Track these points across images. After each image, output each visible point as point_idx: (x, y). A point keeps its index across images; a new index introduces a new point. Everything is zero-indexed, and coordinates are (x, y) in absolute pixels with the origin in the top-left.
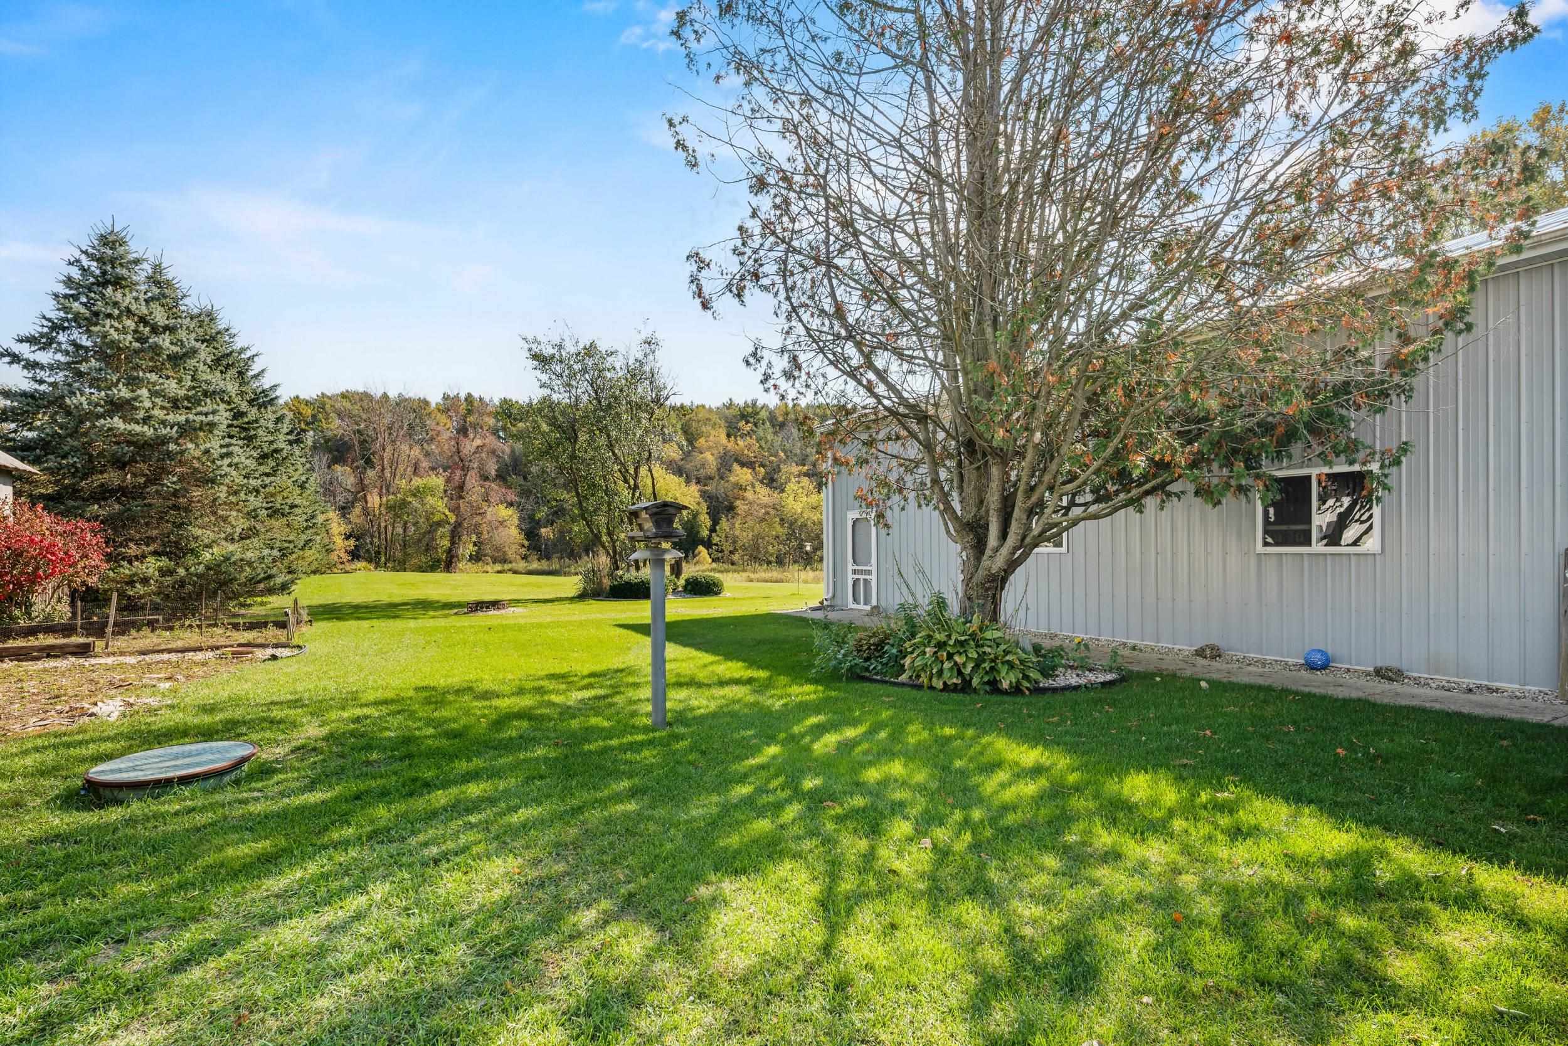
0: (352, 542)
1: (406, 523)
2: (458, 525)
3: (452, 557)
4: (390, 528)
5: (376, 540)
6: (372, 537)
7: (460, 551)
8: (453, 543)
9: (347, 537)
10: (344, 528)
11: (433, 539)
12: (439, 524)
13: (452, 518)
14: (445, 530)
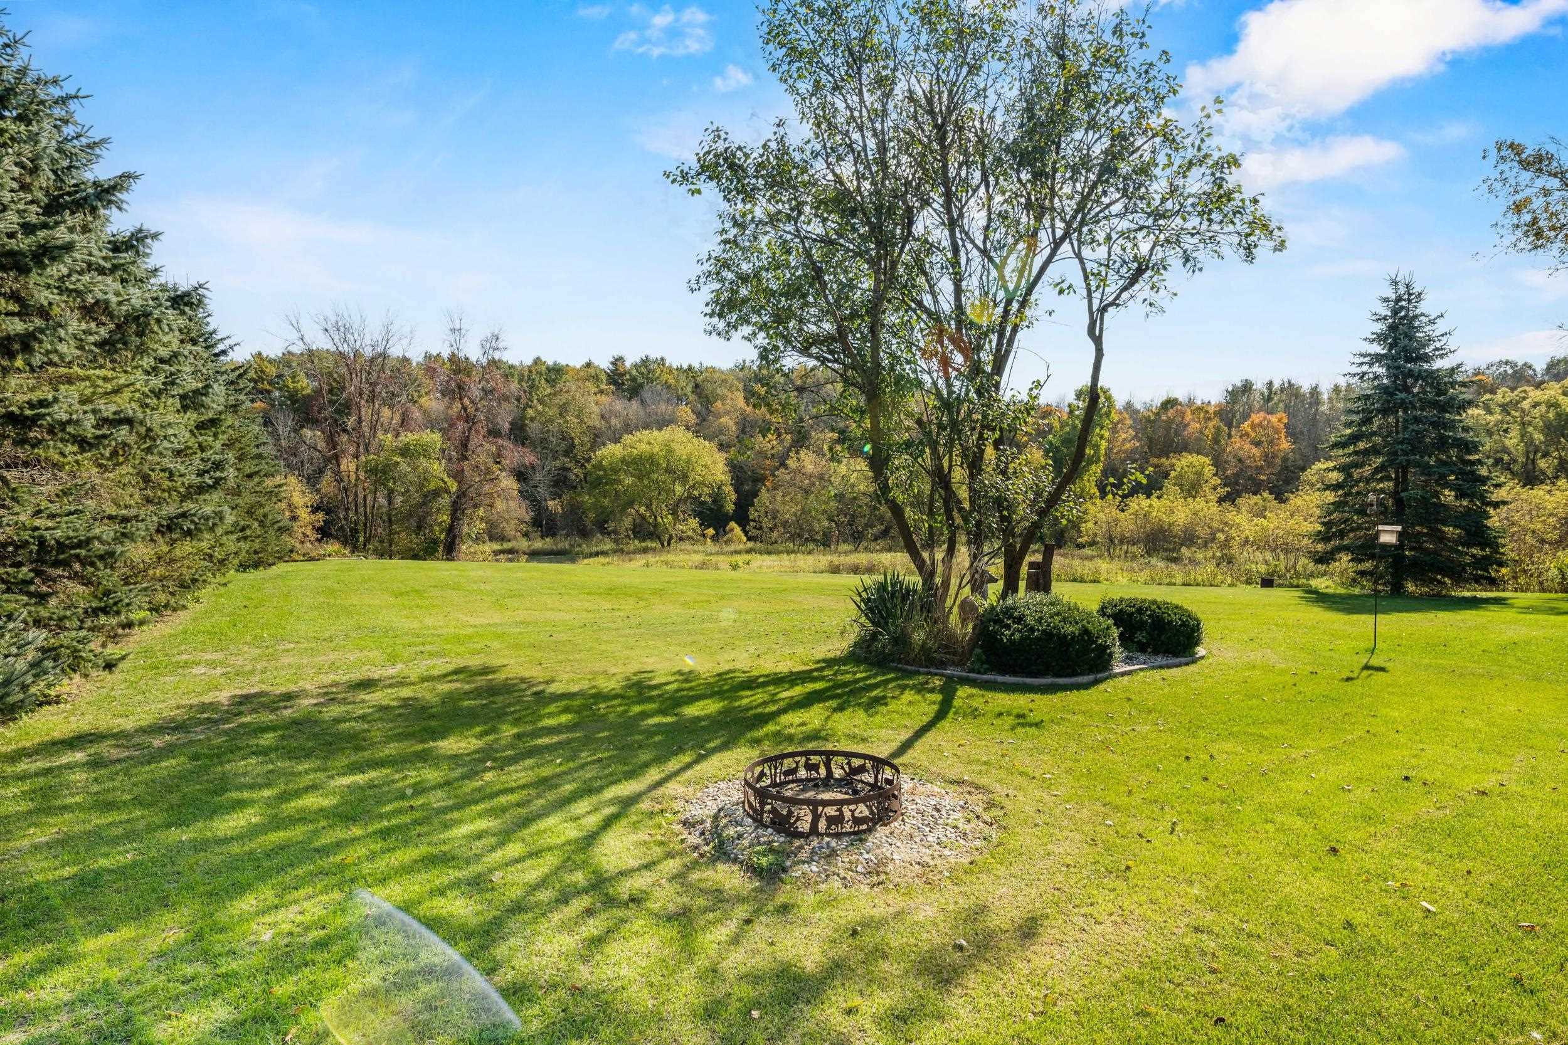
0: (321, 516)
1: (391, 491)
2: (462, 494)
3: (455, 537)
4: (370, 498)
5: (351, 514)
6: (347, 509)
7: (465, 529)
8: (454, 517)
9: (315, 510)
10: (311, 498)
11: (428, 513)
12: (437, 493)
13: (454, 487)
14: (445, 500)
